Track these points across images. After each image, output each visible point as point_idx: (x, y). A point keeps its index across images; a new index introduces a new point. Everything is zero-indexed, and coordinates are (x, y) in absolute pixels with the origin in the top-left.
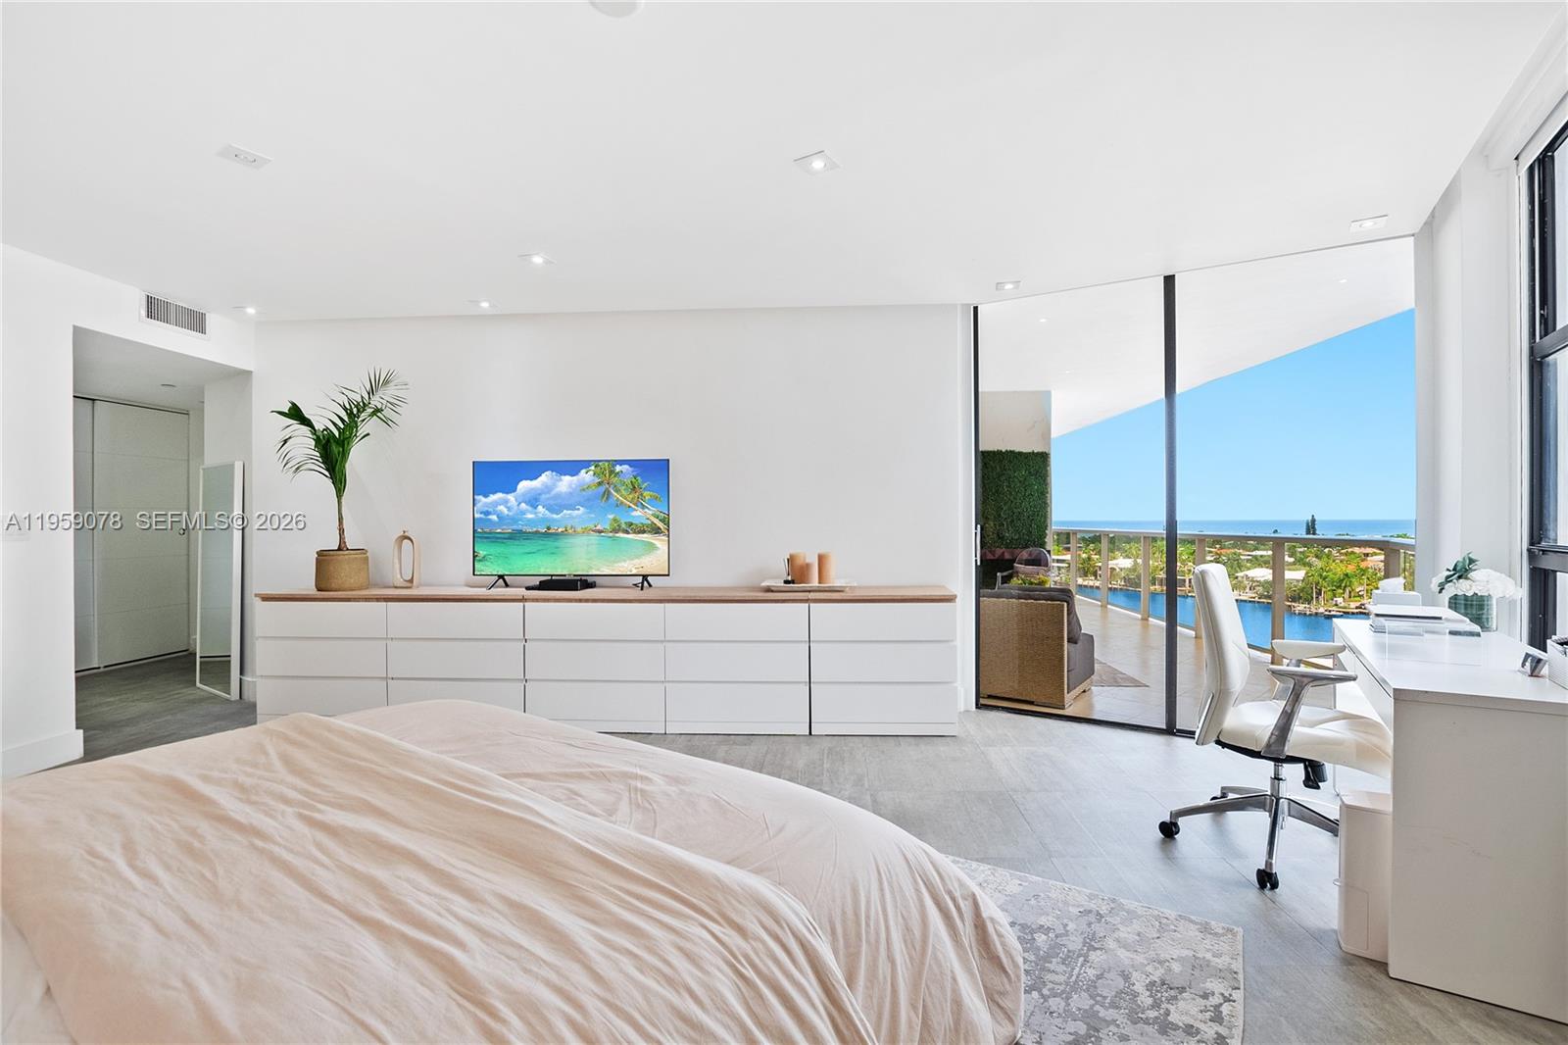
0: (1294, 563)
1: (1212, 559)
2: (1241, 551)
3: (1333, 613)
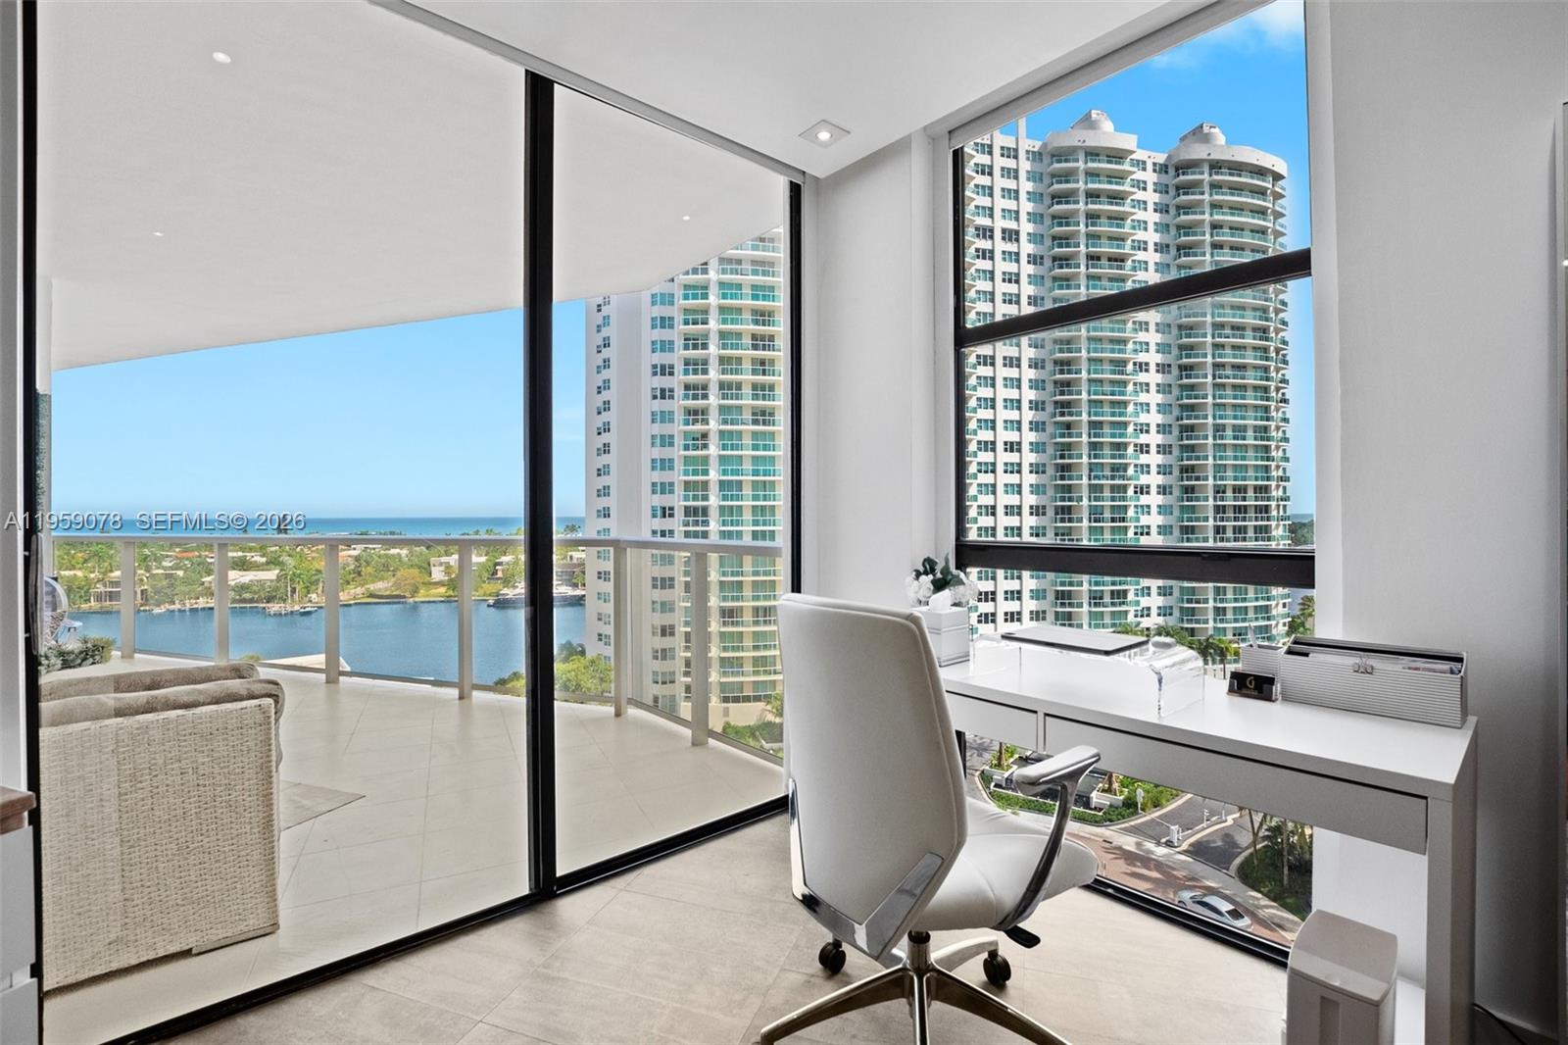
0: (267, 563)
1: (170, 564)
2: (207, 553)
3: (307, 609)
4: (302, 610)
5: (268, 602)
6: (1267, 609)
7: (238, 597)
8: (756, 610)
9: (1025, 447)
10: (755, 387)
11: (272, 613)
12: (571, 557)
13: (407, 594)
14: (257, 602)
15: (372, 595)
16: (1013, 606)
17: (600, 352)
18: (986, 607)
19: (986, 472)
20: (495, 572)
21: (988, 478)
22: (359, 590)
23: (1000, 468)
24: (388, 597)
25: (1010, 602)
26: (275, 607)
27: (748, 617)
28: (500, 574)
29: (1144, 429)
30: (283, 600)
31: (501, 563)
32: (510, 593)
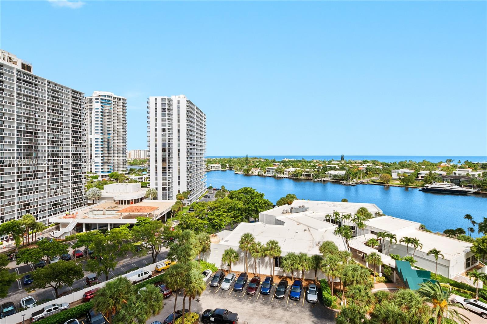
4: (352, 184)
5: (343, 181)
7: (334, 178)
11: (344, 184)
12: (455, 173)
13: (386, 183)
14: (339, 180)
15: (373, 182)
20: (418, 177)
22: (368, 179)
24: (379, 183)
26: (345, 182)
28: (420, 178)
30: (347, 180)
31: (421, 174)
32: (430, 186)
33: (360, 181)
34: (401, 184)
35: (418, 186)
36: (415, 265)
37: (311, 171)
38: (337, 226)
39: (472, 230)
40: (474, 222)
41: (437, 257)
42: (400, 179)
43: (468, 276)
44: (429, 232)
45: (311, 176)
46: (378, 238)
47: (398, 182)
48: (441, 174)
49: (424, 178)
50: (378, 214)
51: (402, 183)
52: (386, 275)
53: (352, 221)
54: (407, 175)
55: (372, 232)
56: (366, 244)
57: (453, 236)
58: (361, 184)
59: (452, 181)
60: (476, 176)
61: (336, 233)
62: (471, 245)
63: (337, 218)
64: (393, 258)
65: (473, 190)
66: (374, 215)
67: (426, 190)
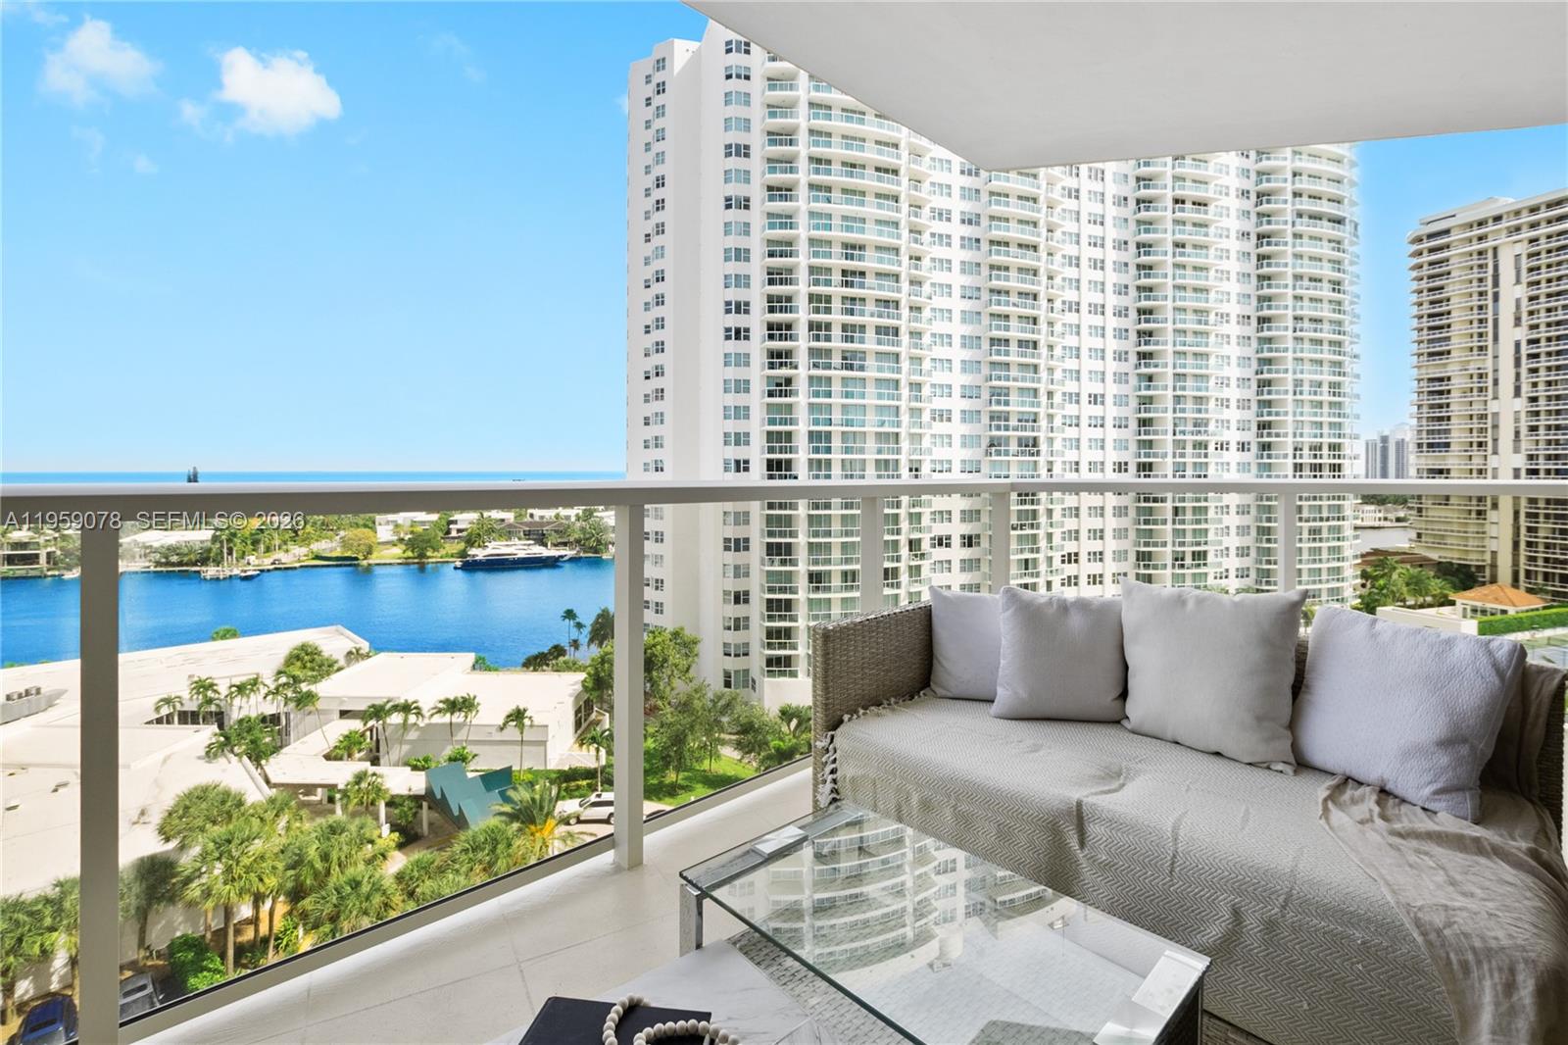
3: (249, 573)
4: (243, 574)
5: (202, 565)
6: (1338, 570)
7: (163, 560)
8: (845, 574)
9: (1109, 400)
10: (845, 327)
11: (208, 577)
12: (532, 516)
13: (361, 557)
14: (187, 565)
15: (317, 557)
16: (1095, 568)
17: (649, 286)
18: (1070, 569)
19: (1070, 425)
20: (448, 532)
21: (1072, 432)
22: (304, 550)
23: (1084, 422)
24: (337, 559)
25: (1092, 564)
26: (211, 571)
27: (836, 582)
28: (454, 534)
29: (1224, 382)
30: (218, 563)
31: (455, 522)
32: (479, 553)
33: (271, 560)
34: (405, 555)
35: (452, 556)
36: (472, 766)
37: (41, 540)
38: (215, 728)
39: (575, 644)
40: (579, 626)
41: (521, 727)
42: (401, 540)
43: (585, 747)
44: (496, 670)
45: (43, 559)
46: (365, 725)
47: (398, 551)
48: (503, 520)
49: (465, 534)
50: (354, 656)
51: (410, 554)
52: (399, 825)
53: (270, 697)
54: (419, 529)
55: (344, 714)
56: (328, 757)
57: (545, 667)
58: (276, 569)
59: (528, 535)
60: (573, 519)
61: (211, 753)
62: (582, 676)
63: (210, 701)
64: (415, 768)
65: (568, 552)
66: (342, 662)
67: (471, 566)
